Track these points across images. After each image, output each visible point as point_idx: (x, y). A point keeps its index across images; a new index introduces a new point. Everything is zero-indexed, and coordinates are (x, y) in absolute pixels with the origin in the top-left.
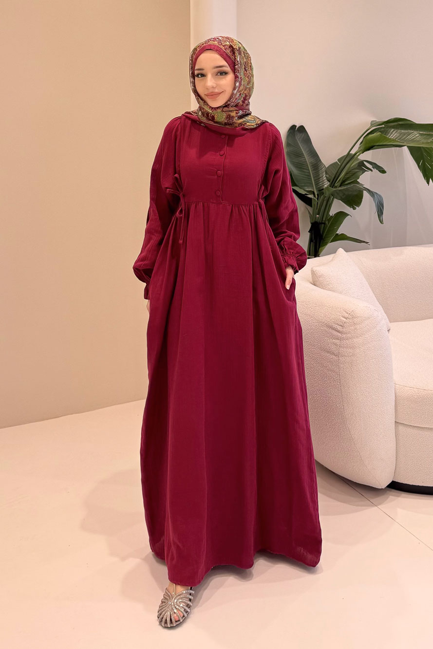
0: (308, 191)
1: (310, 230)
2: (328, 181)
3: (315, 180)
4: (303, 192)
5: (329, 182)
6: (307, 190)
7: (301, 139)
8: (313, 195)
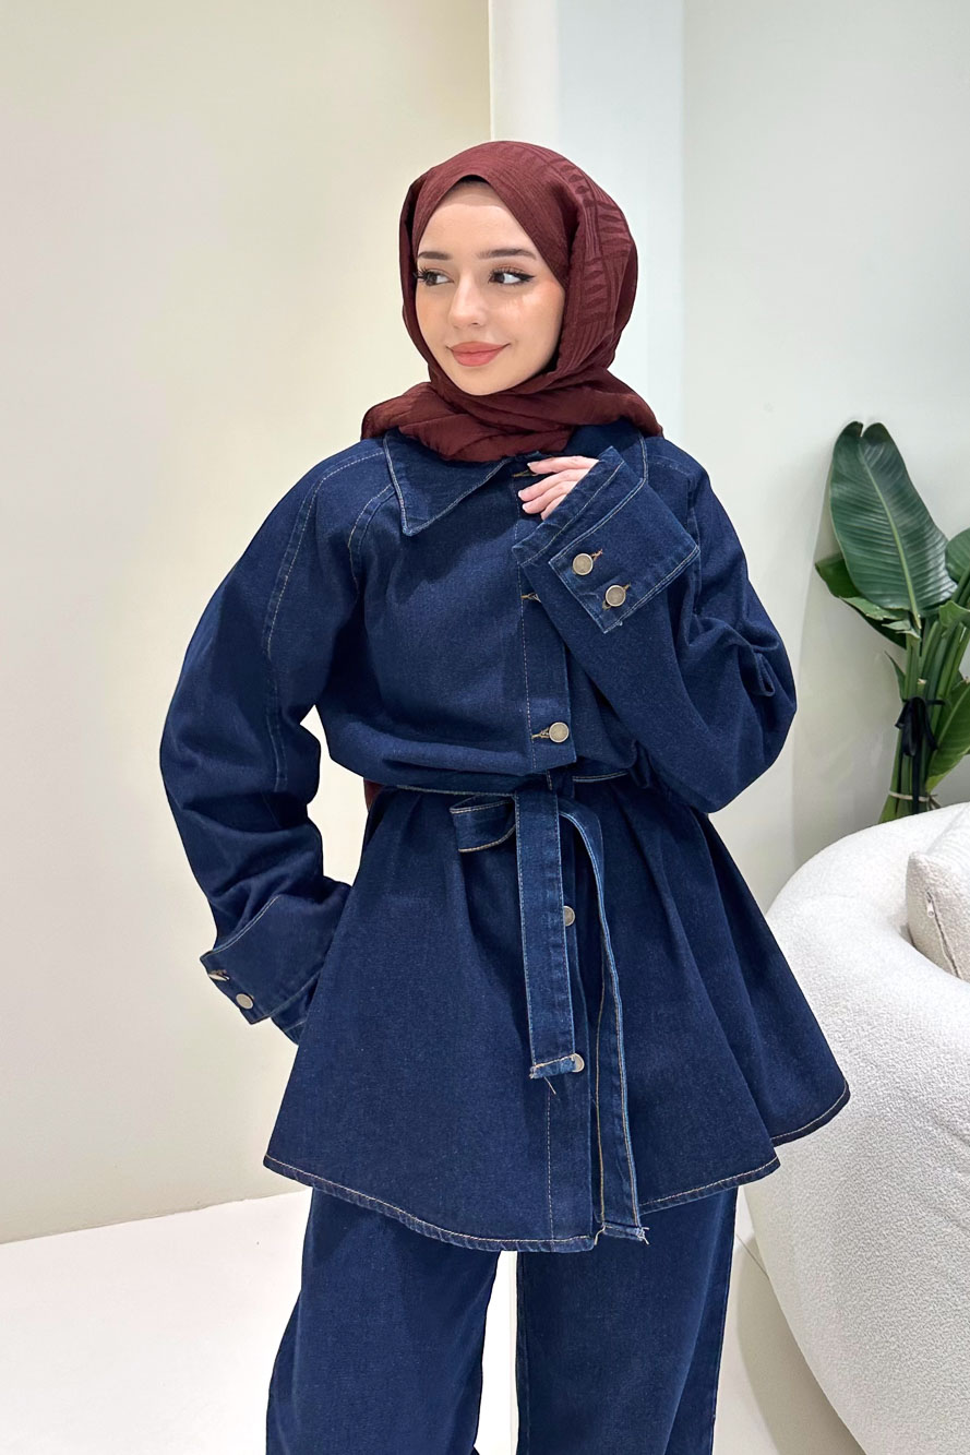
0: (891, 611)
1: (902, 720)
2: (955, 580)
3: (913, 579)
4: (880, 615)
5: (957, 582)
6: (891, 606)
7: (873, 464)
8: (908, 622)
